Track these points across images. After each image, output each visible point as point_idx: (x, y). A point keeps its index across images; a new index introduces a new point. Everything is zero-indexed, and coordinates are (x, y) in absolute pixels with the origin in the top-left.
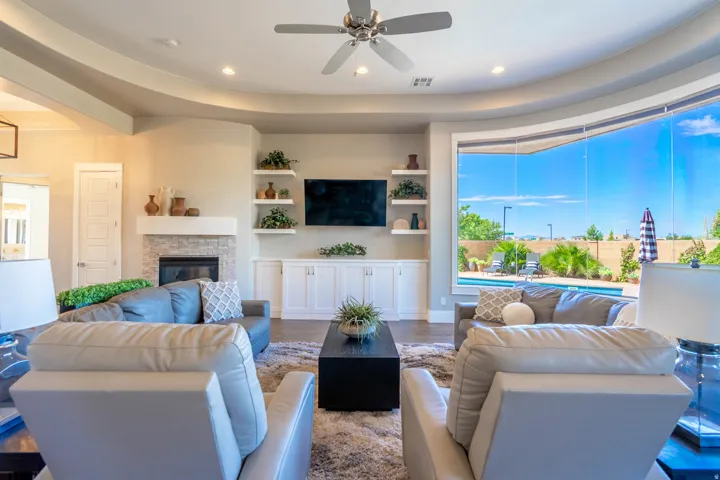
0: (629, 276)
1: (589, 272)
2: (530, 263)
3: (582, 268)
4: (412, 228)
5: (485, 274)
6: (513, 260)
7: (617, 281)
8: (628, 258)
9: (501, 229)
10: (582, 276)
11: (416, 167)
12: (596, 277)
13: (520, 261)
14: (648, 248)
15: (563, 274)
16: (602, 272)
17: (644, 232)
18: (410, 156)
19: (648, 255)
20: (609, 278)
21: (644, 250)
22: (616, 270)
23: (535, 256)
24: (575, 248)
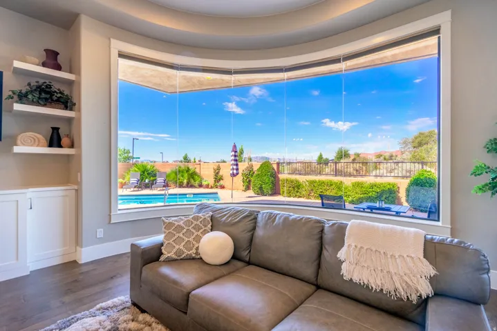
0: (218, 184)
1: (196, 183)
2: (160, 180)
3: (192, 181)
4: (51, 145)
5: (125, 190)
6: (146, 178)
7: (212, 187)
8: (217, 173)
9: (131, 155)
10: (192, 186)
11: (59, 68)
12: (201, 186)
13: (152, 178)
14: (235, 167)
15: (181, 186)
16: (204, 183)
17: (233, 158)
18: (47, 51)
19: (235, 171)
20: (207, 186)
21: (233, 169)
22: (211, 181)
23: (162, 174)
24: (188, 168)
